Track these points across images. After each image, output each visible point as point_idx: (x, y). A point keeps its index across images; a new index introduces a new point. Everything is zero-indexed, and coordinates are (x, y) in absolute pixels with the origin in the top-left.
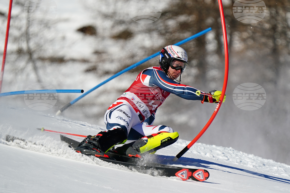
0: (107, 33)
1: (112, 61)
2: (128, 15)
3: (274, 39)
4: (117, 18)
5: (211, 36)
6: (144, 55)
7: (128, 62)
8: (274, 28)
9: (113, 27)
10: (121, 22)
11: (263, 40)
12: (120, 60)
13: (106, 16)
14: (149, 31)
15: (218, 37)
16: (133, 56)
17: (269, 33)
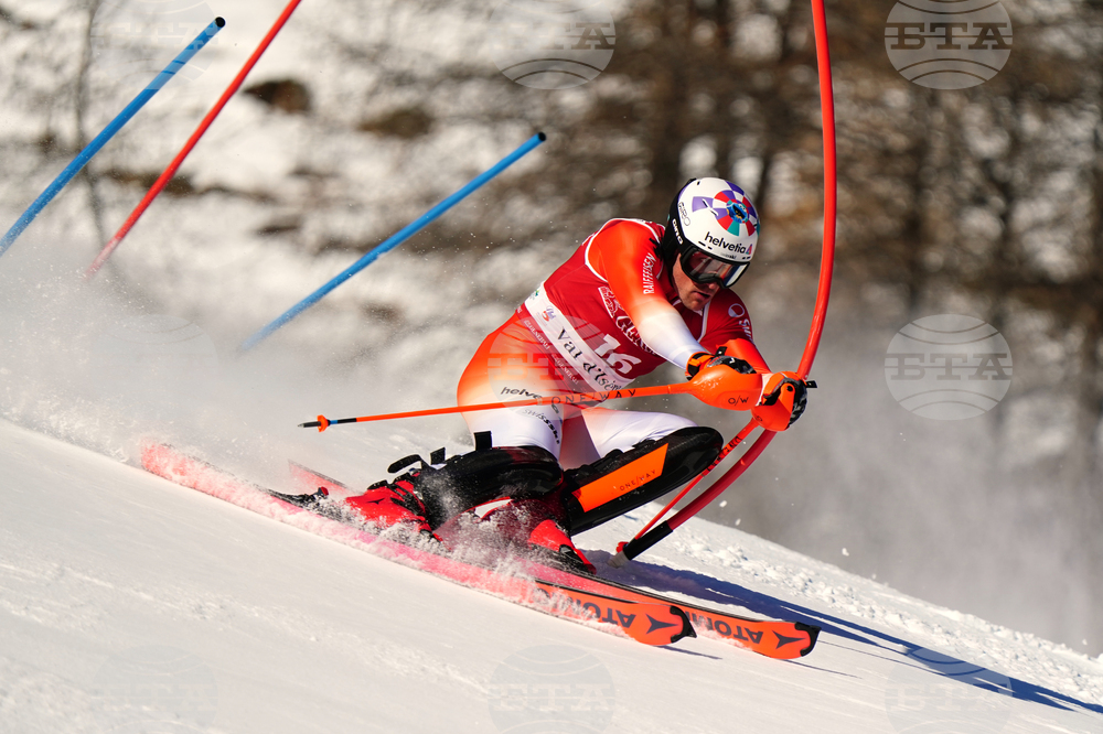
0: (351, 113)
1: (355, 207)
2: (428, 56)
3: (917, 185)
4: (392, 63)
5: (699, 155)
7: (412, 214)
8: (919, 151)
9: (372, 93)
10: (402, 80)
11: (883, 187)
12: (383, 207)
13: (355, 54)
14: (493, 119)
17: (901, 166)
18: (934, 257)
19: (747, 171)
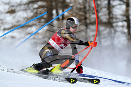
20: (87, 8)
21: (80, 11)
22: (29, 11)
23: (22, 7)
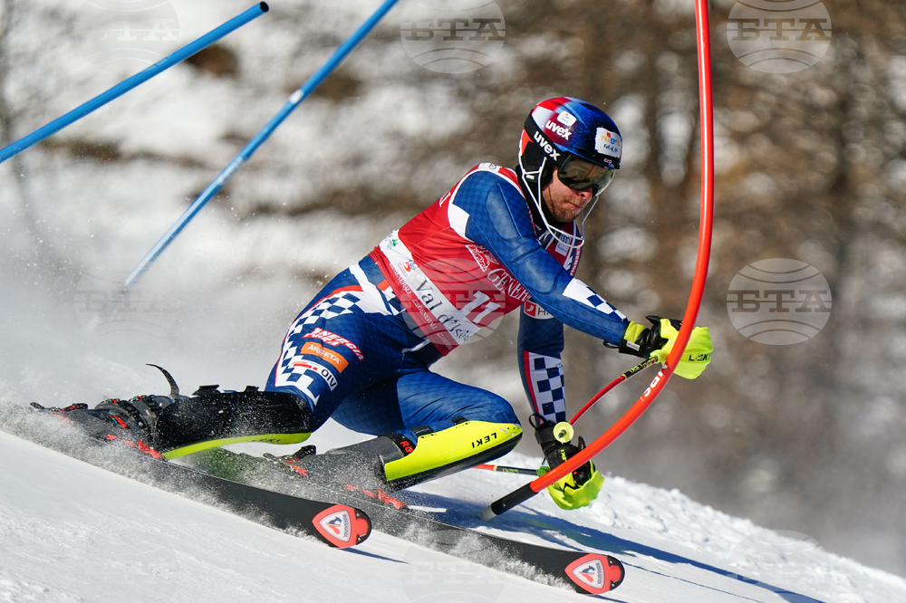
0: (275, 75)
1: (284, 172)
3: (840, 140)
4: (314, 25)
5: (628, 114)
6: (395, 161)
7: (342, 178)
8: (844, 105)
9: (297, 54)
10: (325, 41)
11: (806, 142)
12: (311, 170)
14: (420, 79)
15: (652, 121)
16: (357, 161)
17: (826, 120)
18: (863, 212)
19: (676, 129)
20: (863, 109)
21: (807, 126)
22: (440, 94)
23: (398, 56)
